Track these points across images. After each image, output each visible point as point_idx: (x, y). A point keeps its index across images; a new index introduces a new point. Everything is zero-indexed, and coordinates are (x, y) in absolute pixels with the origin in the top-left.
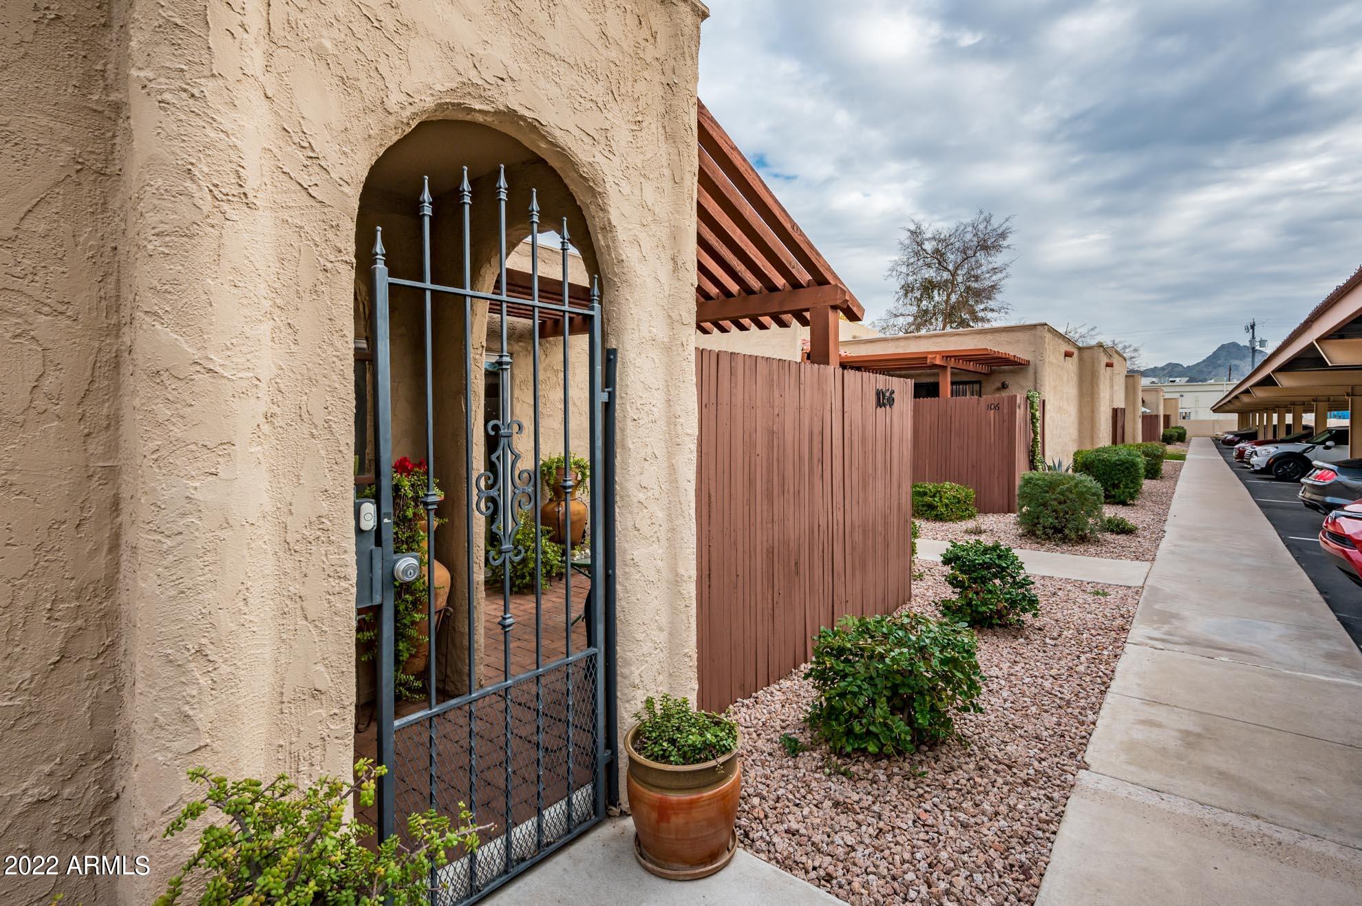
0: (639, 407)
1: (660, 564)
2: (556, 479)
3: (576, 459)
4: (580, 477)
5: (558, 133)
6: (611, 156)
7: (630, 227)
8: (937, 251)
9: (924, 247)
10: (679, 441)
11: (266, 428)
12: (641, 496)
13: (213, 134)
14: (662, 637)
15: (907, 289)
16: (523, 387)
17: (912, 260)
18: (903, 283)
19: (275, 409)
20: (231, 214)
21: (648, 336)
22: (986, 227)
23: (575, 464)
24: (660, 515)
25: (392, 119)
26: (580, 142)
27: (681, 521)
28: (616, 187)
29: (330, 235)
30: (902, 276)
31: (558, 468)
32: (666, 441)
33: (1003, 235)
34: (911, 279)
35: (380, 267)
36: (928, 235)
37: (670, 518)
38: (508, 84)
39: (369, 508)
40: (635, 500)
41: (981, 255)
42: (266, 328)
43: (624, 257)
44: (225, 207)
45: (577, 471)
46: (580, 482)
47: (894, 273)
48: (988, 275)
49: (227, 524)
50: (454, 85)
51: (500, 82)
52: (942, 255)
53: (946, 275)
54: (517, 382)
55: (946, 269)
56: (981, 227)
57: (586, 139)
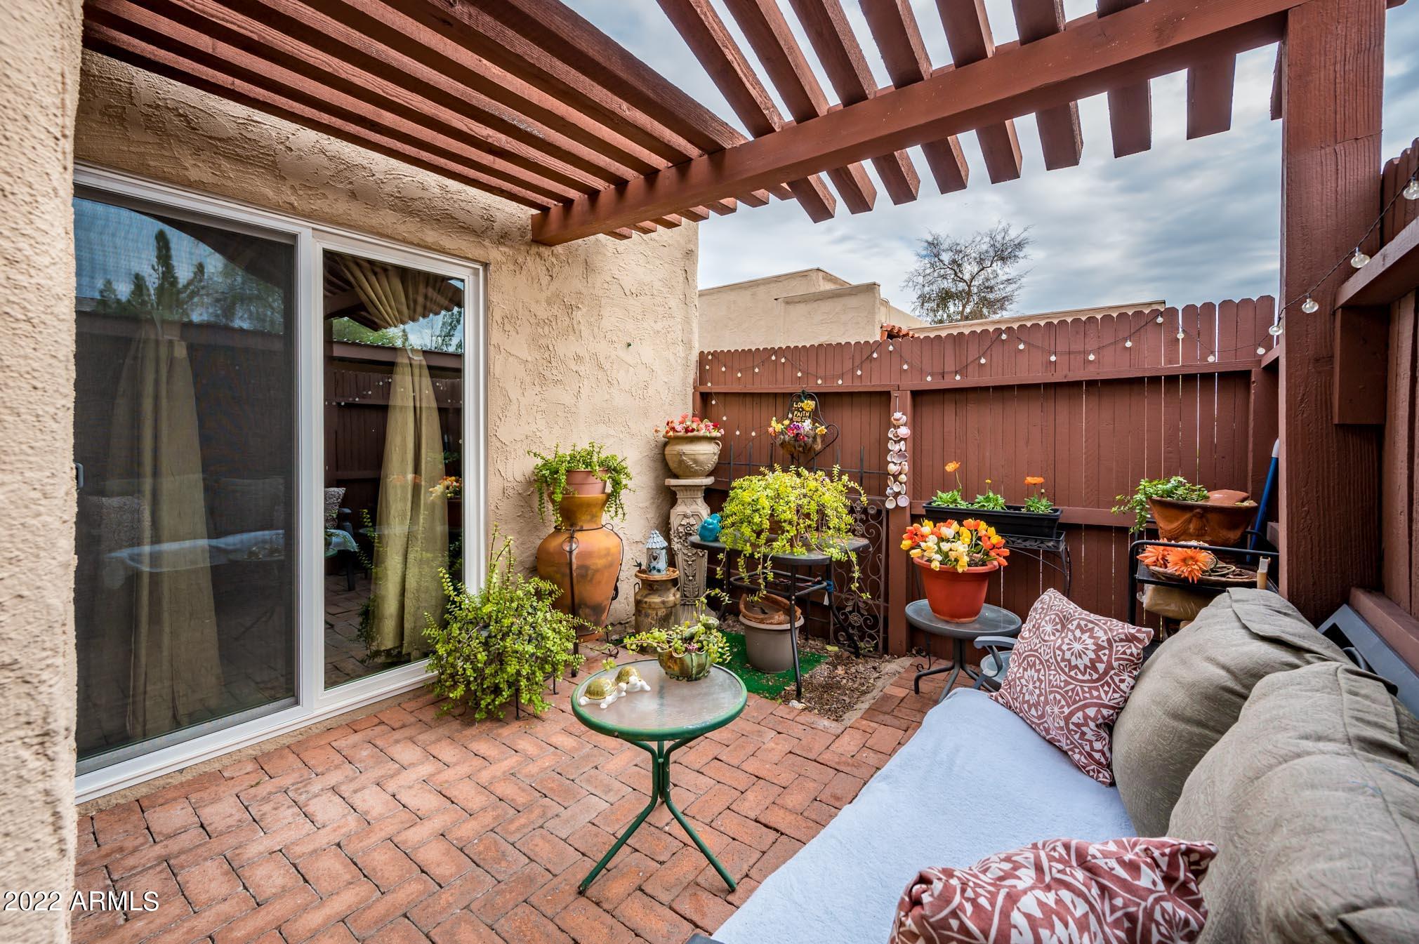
2: (566, 493)
3: (603, 456)
4: (609, 489)
8: (954, 261)
9: (941, 258)
15: (924, 299)
16: (508, 327)
17: (928, 271)
18: (919, 293)
22: (1004, 238)
23: (601, 464)
30: (919, 286)
31: (569, 472)
33: (1019, 246)
34: (927, 289)
36: (945, 246)
41: (997, 266)
45: (606, 476)
46: (609, 496)
47: (911, 284)
48: (1002, 286)
52: (959, 265)
53: (962, 286)
54: (497, 315)
55: (962, 280)
56: (999, 238)
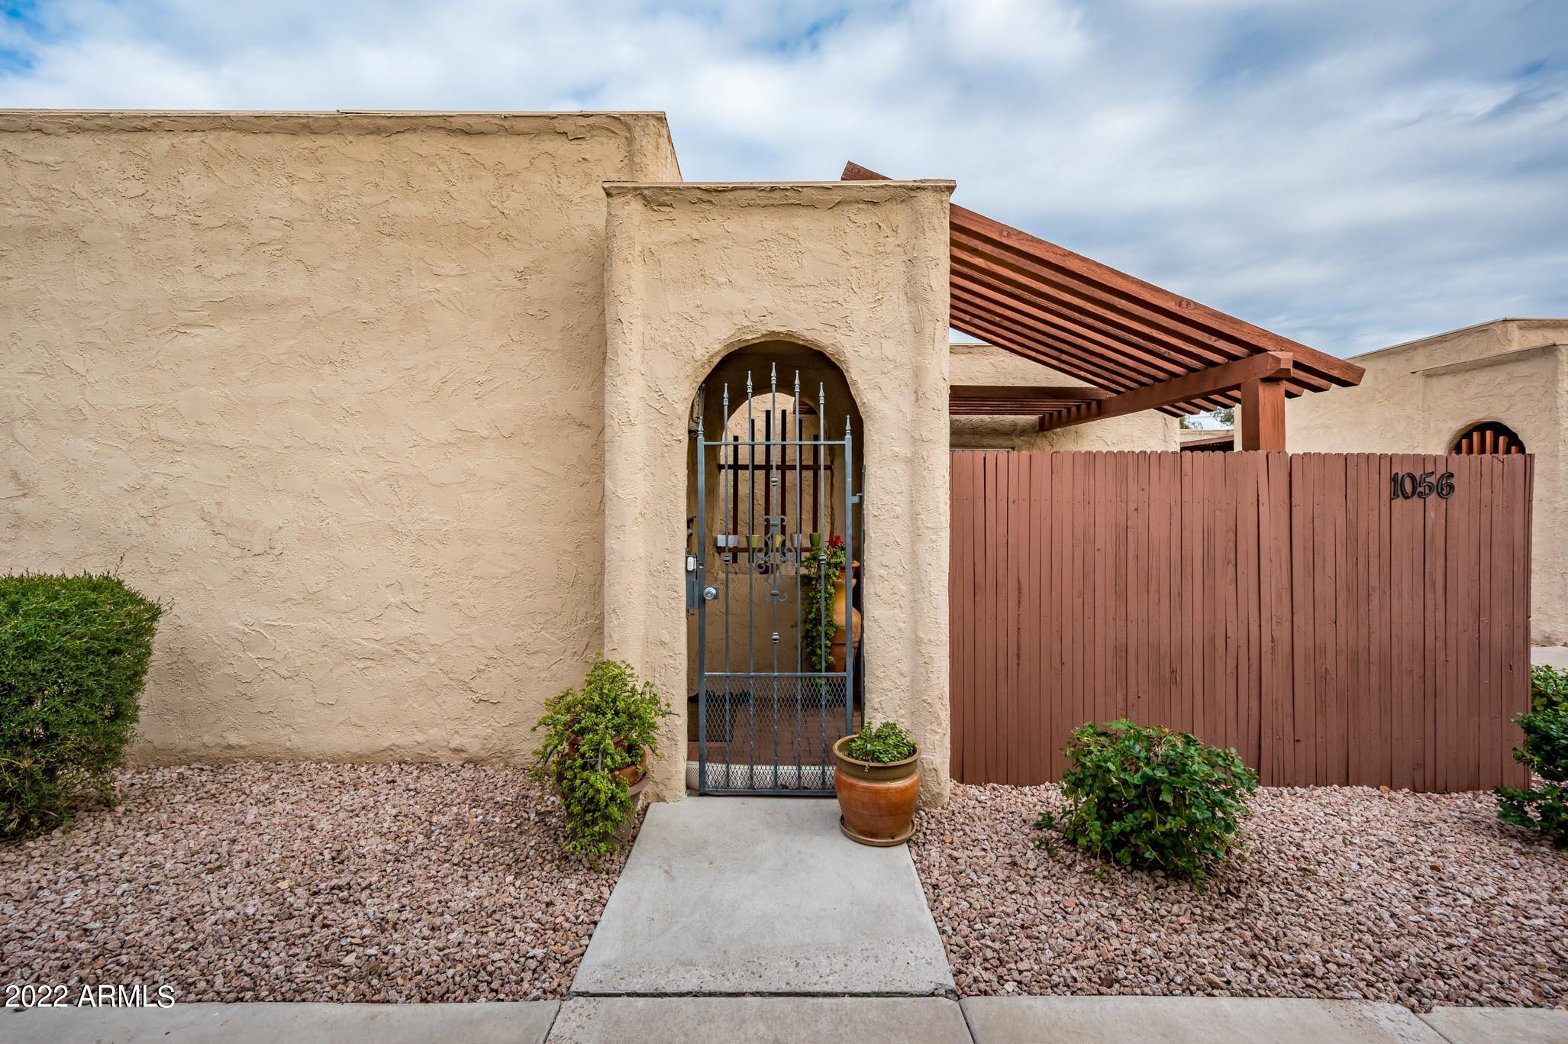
0: (880, 506)
1: (902, 625)
5: (806, 333)
6: (851, 333)
7: (871, 377)
10: (920, 532)
11: (641, 519)
12: (883, 572)
13: (619, 399)
14: (904, 682)
19: (645, 511)
20: (625, 430)
21: (889, 454)
24: (903, 588)
25: (699, 364)
26: (824, 333)
27: (921, 595)
28: (856, 354)
29: (669, 429)
32: (910, 533)
35: (701, 437)
37: (913, 591)
38: (769, 318)
39: (691, 560)
40: (877, 574)
42: (641, 475)
43: (865, 400)
44: (623, 427)
49: (623, 560)
50: (732, 333)
51: (762, 318)
57: (829, 329)
